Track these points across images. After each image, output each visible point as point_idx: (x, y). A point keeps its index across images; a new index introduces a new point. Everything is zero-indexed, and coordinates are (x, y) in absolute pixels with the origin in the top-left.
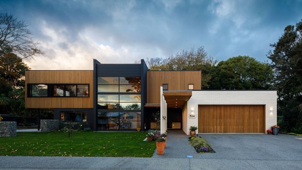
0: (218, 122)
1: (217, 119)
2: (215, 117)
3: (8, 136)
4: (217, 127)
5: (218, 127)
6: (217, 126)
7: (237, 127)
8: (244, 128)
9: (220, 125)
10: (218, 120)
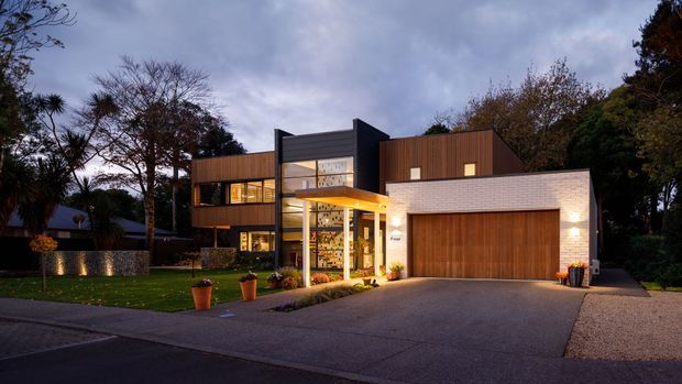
0: (454, 252)
1: (451, 245)
2: (448, 242)
3: (134, 274)
4: (451, 266)
5: (455, 265)
6: (451, 261)
7: (496, 264)
8: (512, 267)
9: (459, 259)
10: (454, 247)
